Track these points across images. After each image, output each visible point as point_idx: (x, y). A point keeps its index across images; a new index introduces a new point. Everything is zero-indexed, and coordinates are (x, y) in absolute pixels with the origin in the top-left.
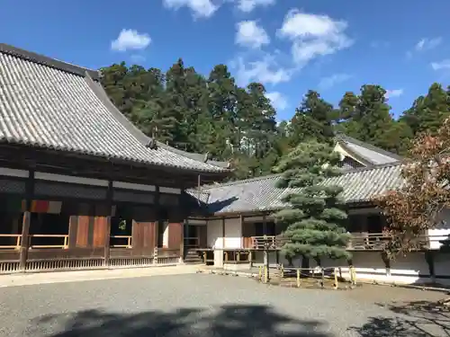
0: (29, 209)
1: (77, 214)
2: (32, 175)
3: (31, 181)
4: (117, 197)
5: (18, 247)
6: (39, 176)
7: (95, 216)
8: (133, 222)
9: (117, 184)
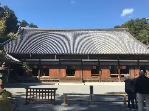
0: (119, 68)
1: (130, 69)
2: (119, 60)
3: (119, 62)
4: (140, 64)
5: (118, 77)
6: (120, 61)
7: (135, 69)
8: (147, 70)
9: (140, 61)
